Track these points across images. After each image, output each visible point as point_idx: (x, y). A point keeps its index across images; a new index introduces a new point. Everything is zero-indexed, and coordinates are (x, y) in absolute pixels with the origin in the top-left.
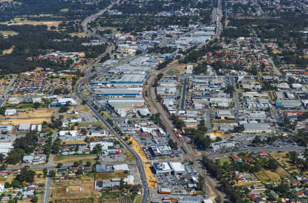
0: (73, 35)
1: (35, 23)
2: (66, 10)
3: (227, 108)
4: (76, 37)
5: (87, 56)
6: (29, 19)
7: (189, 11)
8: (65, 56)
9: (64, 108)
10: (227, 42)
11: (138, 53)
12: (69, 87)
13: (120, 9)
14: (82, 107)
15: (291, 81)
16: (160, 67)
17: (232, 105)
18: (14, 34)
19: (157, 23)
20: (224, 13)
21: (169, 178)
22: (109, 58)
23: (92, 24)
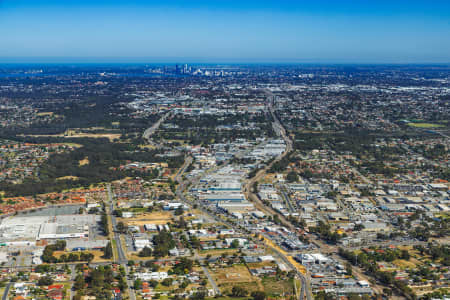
0: (142, 147)
1: (96, 136)
2: (117, 123)
3: (337, 211)
4: (146, 149)
5: (170, 166)
6: (83, 132)
7: (247, 125)
8: (148, 166)
9: (180, 211)
10: (305, 154)
11: (220, 163)
12: (170, 193)
13: (175, 123)
14: (195, 211)
15: (386, 189)
16: (251, 176)
18: (78, 146)
19: (222, 136)
20: (285, 127)
21: (315, 265)
22: (194, 168)
23: (155, 137)
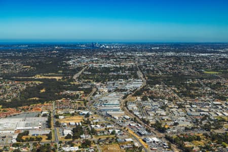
0: (72, 83)
1: (50, 78)
2: (61, 72)
3: (166, 116)
4: (74, 84)
5: (85, 93)
6: (44, 76)
7: (124, 72)
8: (74, 93)
9: (87, 115)
10: (152, 87)
11: (110, 91)
12: (84, 106)
13: (89, 71)
14: (95, 115)
15: (191, 104)
16: (124, 98)
17: (167, 115)
18: (41, 83)
19: (112, 78)
20: (143, 73)
21: (153, 144)
22: (97, 94)
23: (79, 78)
